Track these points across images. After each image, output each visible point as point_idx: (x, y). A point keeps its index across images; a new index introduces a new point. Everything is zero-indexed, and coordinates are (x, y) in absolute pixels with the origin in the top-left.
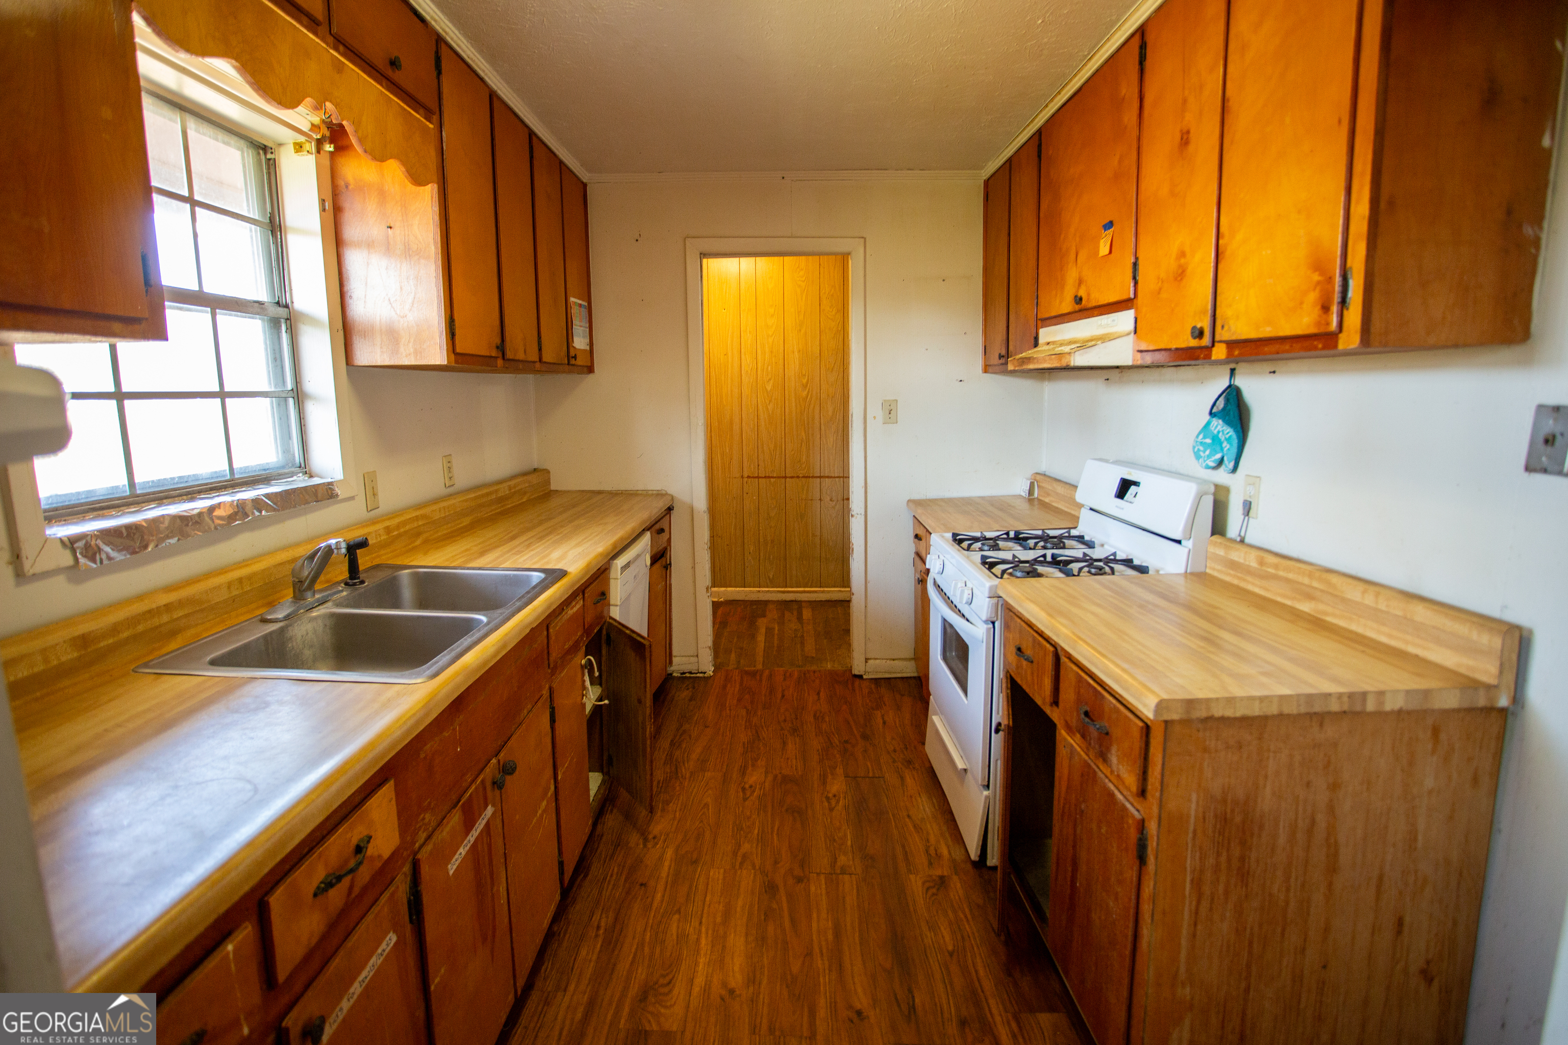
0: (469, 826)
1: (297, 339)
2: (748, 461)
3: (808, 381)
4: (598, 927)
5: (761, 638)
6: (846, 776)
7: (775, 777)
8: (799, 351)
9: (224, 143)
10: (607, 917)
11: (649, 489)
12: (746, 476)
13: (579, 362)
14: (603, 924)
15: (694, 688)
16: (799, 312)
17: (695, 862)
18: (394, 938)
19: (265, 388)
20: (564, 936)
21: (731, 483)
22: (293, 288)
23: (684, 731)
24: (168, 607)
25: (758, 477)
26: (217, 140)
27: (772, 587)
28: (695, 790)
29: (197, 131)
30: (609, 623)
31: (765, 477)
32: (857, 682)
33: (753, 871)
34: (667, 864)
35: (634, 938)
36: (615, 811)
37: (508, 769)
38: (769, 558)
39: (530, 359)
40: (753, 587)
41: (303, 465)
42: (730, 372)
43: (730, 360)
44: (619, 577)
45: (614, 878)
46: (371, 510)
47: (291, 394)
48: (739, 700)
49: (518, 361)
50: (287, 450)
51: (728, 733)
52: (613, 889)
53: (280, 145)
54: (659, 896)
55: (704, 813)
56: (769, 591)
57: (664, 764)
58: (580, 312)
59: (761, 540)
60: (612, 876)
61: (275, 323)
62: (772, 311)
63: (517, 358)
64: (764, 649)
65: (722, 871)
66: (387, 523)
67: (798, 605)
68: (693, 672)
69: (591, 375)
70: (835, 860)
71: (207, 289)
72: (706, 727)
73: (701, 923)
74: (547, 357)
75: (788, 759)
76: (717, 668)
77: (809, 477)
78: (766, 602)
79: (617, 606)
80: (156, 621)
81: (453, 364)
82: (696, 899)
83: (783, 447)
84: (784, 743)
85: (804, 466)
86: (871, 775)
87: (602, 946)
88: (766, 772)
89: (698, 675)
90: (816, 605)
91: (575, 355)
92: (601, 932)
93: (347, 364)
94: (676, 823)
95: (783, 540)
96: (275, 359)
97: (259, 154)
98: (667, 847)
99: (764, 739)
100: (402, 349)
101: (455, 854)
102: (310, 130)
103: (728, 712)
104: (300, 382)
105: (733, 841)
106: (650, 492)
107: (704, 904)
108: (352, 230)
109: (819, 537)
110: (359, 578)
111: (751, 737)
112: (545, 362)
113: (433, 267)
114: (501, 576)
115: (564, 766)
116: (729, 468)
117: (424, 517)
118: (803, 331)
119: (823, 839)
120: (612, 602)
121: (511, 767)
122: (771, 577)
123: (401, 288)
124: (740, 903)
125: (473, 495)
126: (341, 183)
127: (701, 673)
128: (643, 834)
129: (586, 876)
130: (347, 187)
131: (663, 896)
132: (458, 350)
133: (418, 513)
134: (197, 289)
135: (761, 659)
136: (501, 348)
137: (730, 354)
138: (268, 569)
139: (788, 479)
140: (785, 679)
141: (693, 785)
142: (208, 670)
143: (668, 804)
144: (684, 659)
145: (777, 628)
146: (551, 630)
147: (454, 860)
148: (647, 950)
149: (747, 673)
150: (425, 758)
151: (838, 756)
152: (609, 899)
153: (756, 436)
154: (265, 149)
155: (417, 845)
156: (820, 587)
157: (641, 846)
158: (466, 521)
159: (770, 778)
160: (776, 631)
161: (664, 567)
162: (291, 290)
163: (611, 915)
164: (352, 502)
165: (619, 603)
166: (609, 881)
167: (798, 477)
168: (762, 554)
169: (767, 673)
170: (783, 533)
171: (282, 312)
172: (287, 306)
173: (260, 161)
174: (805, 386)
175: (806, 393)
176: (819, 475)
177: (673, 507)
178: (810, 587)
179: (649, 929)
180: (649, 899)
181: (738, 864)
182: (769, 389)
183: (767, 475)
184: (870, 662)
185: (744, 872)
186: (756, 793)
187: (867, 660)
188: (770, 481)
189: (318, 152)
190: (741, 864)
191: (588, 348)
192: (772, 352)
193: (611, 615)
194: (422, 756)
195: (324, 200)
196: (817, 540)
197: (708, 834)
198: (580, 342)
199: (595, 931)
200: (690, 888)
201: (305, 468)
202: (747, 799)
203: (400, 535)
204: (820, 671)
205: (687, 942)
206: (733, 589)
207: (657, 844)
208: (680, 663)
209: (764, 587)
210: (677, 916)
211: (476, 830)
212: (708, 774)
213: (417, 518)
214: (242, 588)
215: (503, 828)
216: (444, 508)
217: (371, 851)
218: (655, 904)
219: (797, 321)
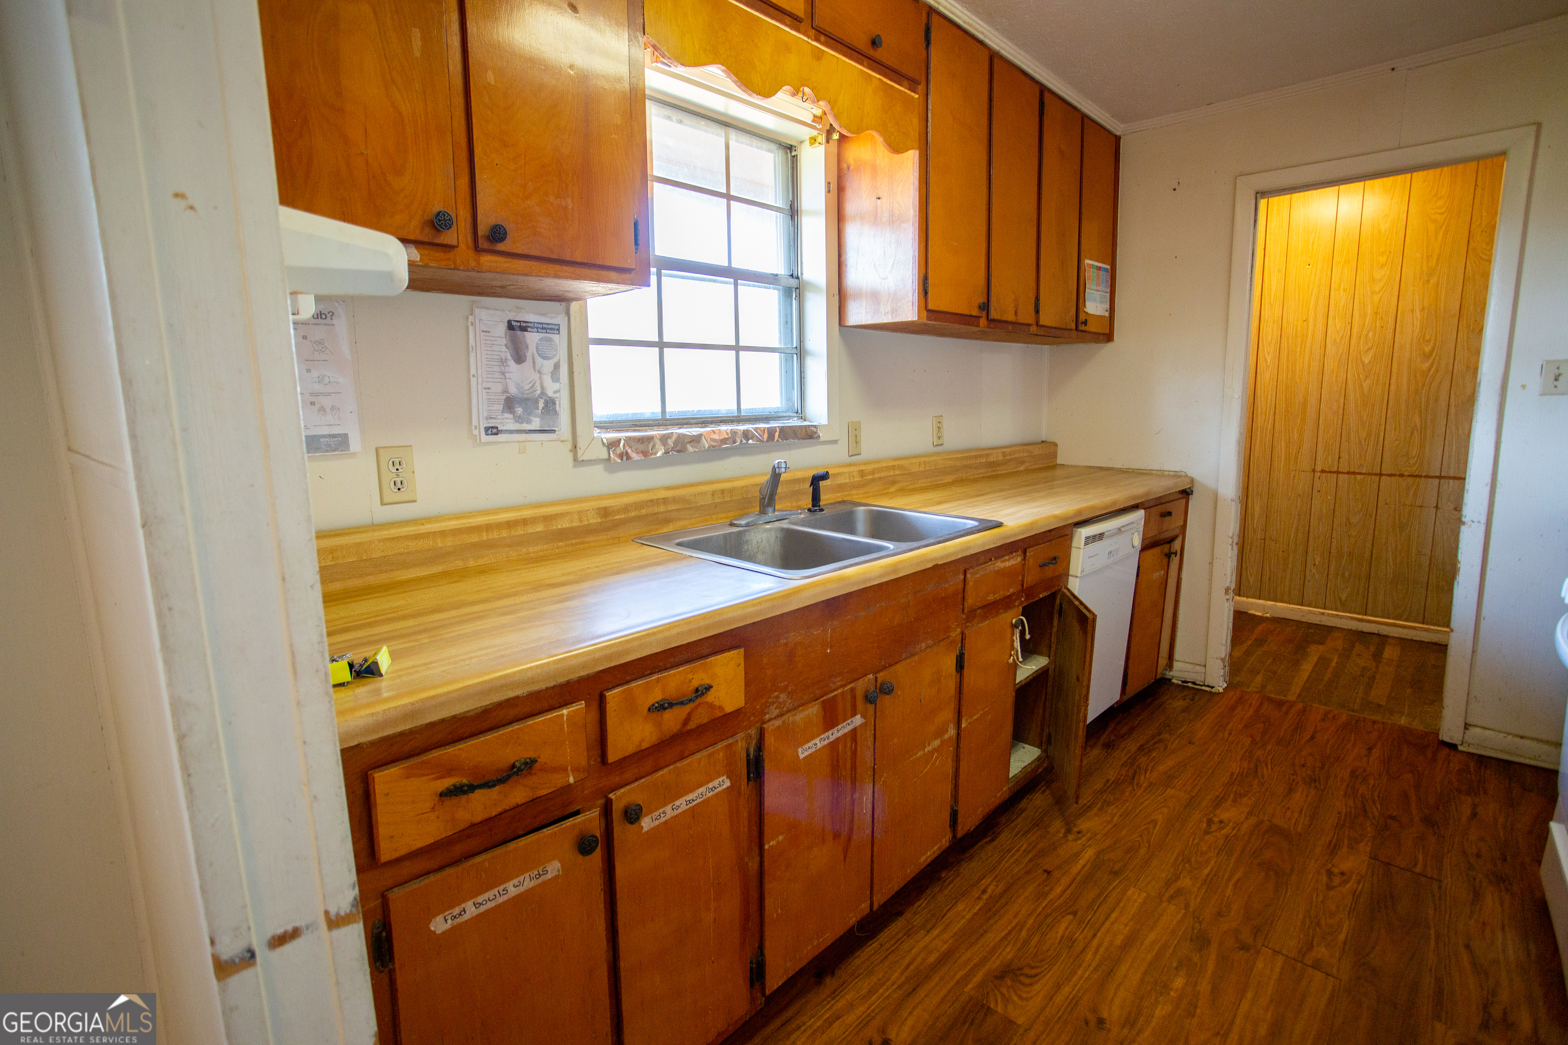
0: (830, 722)
1: (803, 304)
2: (1324, 452)
3: (1433, 348)
4: (984, 892)
5: (1307, 667)
6: (1374, 857)
7: (1261, 823)
8: (1423, 309)
9: (757, 148)
10: (997, 886)
11: (1165, 469)
12: (1320, 469)
13: (1091, 327)
14: (989, 891)
15: (1192, 700)
16: (1428, 257)
17: (1116, 873)
18: (728, 783)
19: (776, 344)
20: (949, 884)
21: (1297, 478)
22: (804, 262)
23: (1160, 741)
24: (665, 501)
25: (1338, 472)
26: (752, 146)
27: (1343, 612)
28: (1146, 802)
29: (737, 141)
30: (1064, 594)
31: (1348, 473)
32: (1445, 751)
33: (1183, 911)
34: (1082, 862)
35: (1015, 917)
36: (1048, 792)
37: (886, 689)
38: (1343, 575)
39: (1021, 319)
40: (1314, 607)
41: (800, 411)
42: (1309, 341)
43: (1311, 328)
44: (1082, 546)
45: (1019, 853)
46: (852, 456)
47: (795, 351)
48: (1246, 727)
49: (1006, 322)
50: (789, 399)
51: (1216, 757)
52: (1014, 863)
53: (801, 142)
54: (1058, 890)
55: (1147, 829)
56: (1337, 615)
57: (1123, 765)
58: (1098, 275)
59: (1334, 551)
60: (1017, 851)
61: (787, 292)
62: (1382, 259)
63: (1004, 318)
64: (1308, 680)
65: (1144, 895)
66: (863, 468)
67: (1383, 639)
68: (1197, 682)
69: (1110, 345)
70: (1310, 947)
71: (735, 265)
72: (1190, 743)
73: (1095, 936)
74: (1046, 319)
75: (1288, 808)
76: (1230, 686)
77: (1421, 476)
78: (1330, 629)
79: (1077, 577)
80: (655, 509)
81: (925, 321)
82: (1100, 910)
83: (1381, 438)
84: (1291, 790)
85: (1412, 461)
86: (1418, 869)
87: (980, 909)
88: (1250, 814)
89: (1203, 688)
90: (1405, 643)
91: (1086, 320)
92: (985, 897)
93: (840, 325)
94: (1110, 827)
95: (1367, 554)
96: (786, 323)
97: (787, 153)
98: (1090, 846)
99: (1263, 777)
100: (882, 309)
101: (808, 741)
102: (813, 121)
103: (1226, 735)
104: (803, 342)
105: (1172, 870)
106: (1166, 473)
107: (1107, 919)
108: (851, 206)
109: (1428, 557)
110: (819, 506)
111: (1246, 770)
112: (1043, 326)
113: (911, 229)
114: (942, 521)
115: (971, 717)
116: (1296, 458)
117: (900, 467)
118: (1433, 281)
119: (1301, 916)
120: (1071, 572)
121: (888, 688)
122: (1343, 598)
123: (885, 253)
124: (1152, 936)
125: (959, 456)
126: (845, 166)
127: (1208, 686)
128: (1067, 824)
129: (992, 840)
130: (848, 168)
131: (1064, 891)
132: (930, 307)
133: (896, 463)
134: (726, 265)
135: (1298, 691)
136: (985, 307)
137: (1311, 320)
138: (747, 487)
139: (1383, 478)
140: (1323, 720)
141: (1146, 798)
142: (674, 548)
143: (1108, 806)
144: (1188, 665)
145: (1335, 661)
146: (968, 576)
147: (806, 746)
148: (1024, 933)
149: (1270, 700)
150: (786, 644)
151: (1369, 829)
152: (1005, 870)
153: (1340, 421)
154: (790, 148)
155: (767, 717)
156: (1423, 623)
157: (1061, 835)
158: (949, 478)
159: (1253, 820)
160: (1333, 664)
161: (1166, 555)
162: (802, 263)
163: (1001, 886)
164: (834, 446)
165: (1079, 575)
166: (1014, 854)
167: (1401, 475)
168: (1332, 568)
169: (1300, 706)
170: (1369, 545)
171: (793, 283)
172: (798, 278)
173: (787, 158)
174: (1427, 356)
175: (1427, 365)
176: (1438, 474)
177: (1192, 491)
178: (1405, 620)
179: (1036, 915)
180: (1047, 889)
181: (1167, 895)
182: (1366, 362)
183: (1352, 470)
184: (1473, 731)
185: (1172, 907)
186: (1225, 830)
187: (1467, 726)
188: (1355, 479)
189: (828, 142)
190: (1172, 897)
191: (1107, 314)
192: (1376, 313)
193: (1069, 587)
194: (783, 641)
195: (829, 183)
196: (1425, 561)
197: (1143, 851)
198: (1095, 306)
199: (980, 892)
200: (1099, 896)
201: (801, 413)
202: (1209, 833)
203: (873, 480)
204: (1383, 723)
205: (1071, 946)
206: (1285, 605)
207: (1079, 839)
208: (1181, 670)
209: (1332, 609)
210: (1070, 917)
211: (838, 731)
212: (1170, 792)
213: (893, 467)
214: (724, 498)
215: (875, 742)
216: (925, 462)
217: (710, 697)
218: (1051, 896)
219: (1425, 268)
